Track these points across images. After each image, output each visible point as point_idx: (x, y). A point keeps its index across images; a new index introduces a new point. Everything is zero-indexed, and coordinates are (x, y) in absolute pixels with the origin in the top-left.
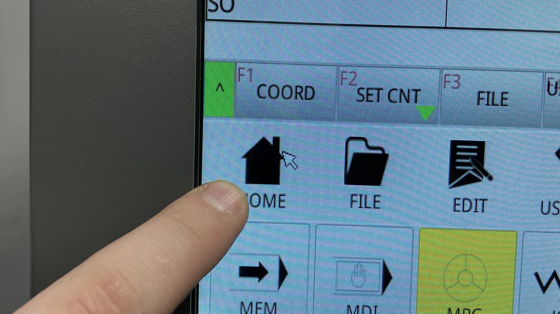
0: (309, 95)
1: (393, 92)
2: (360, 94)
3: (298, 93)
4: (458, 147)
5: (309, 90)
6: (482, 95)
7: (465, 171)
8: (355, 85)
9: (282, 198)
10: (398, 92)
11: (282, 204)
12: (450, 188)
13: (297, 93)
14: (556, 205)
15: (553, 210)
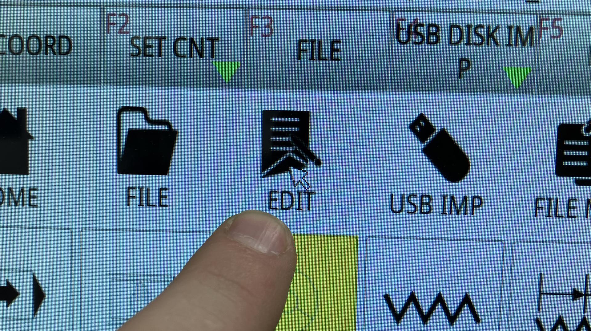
0: (65, 48)
1: (180, 43)
2: (135, 46)
3: (49, 46)
4: (273, 119)
5: (64, 42)
6: (303, 46)
7: (284, 153)
8: (127, 33)
9: (33, 193)
10: (187, 43)
11: (33, 201)
12: (262, 177)
13: (47, 46)
14: (412, 199)
15: (408, 207)
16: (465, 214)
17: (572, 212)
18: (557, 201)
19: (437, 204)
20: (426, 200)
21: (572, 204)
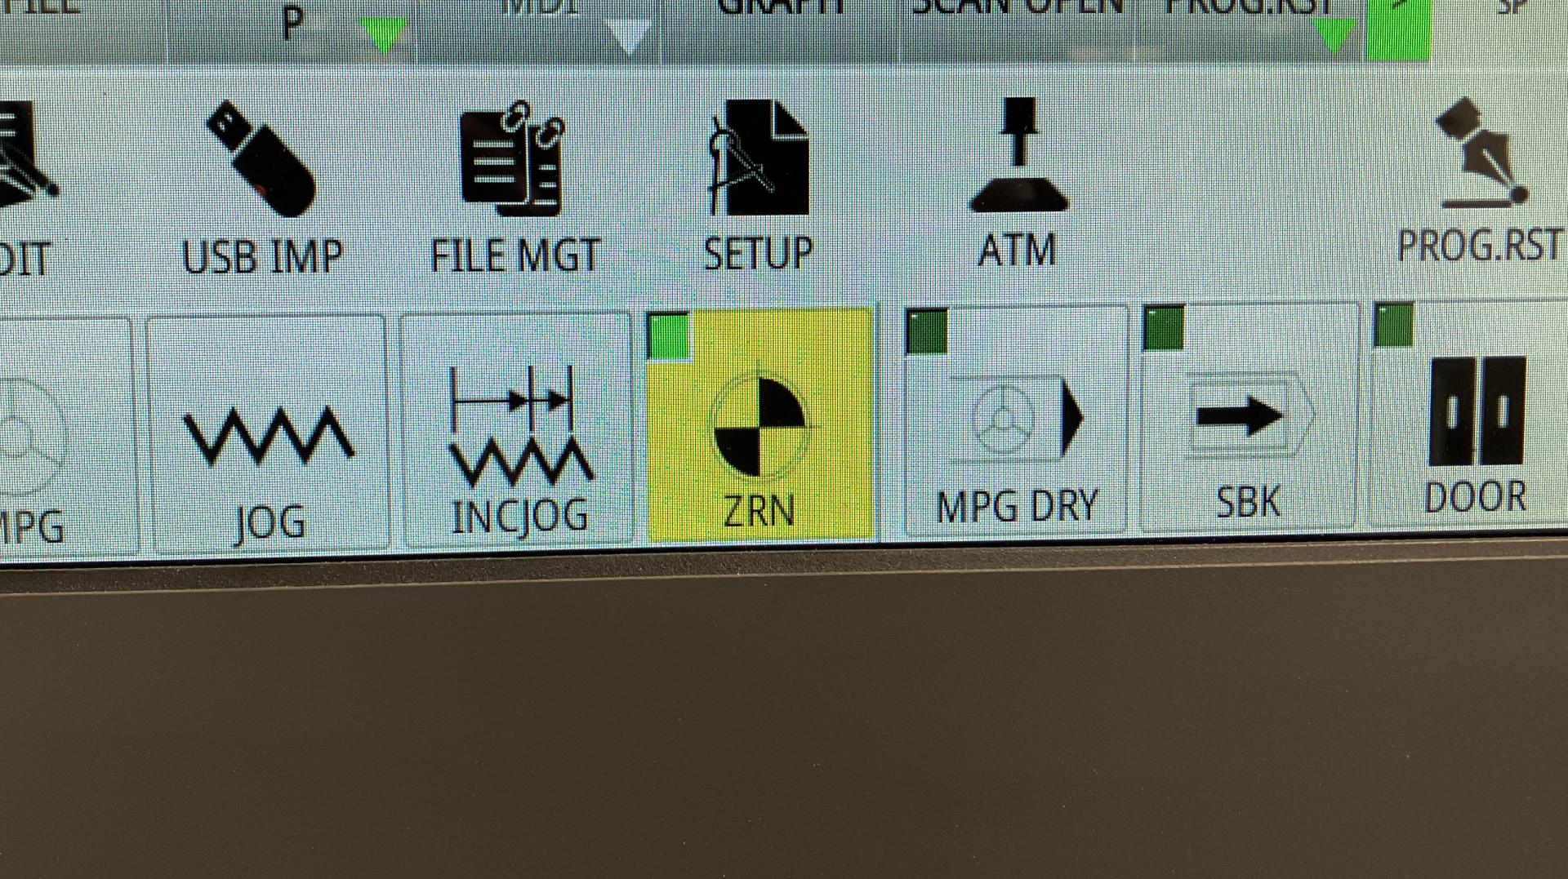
14: (221, 249)
15: (216, 263)
16: (315, 270)
17: (496, 262)
18: (469, 243)
19: (264, 256)
20: (245, 249)
21: (496, 248)
